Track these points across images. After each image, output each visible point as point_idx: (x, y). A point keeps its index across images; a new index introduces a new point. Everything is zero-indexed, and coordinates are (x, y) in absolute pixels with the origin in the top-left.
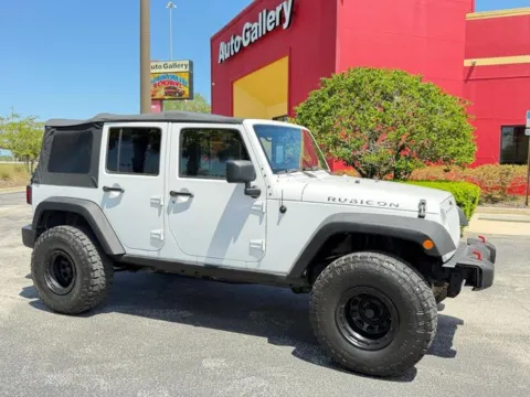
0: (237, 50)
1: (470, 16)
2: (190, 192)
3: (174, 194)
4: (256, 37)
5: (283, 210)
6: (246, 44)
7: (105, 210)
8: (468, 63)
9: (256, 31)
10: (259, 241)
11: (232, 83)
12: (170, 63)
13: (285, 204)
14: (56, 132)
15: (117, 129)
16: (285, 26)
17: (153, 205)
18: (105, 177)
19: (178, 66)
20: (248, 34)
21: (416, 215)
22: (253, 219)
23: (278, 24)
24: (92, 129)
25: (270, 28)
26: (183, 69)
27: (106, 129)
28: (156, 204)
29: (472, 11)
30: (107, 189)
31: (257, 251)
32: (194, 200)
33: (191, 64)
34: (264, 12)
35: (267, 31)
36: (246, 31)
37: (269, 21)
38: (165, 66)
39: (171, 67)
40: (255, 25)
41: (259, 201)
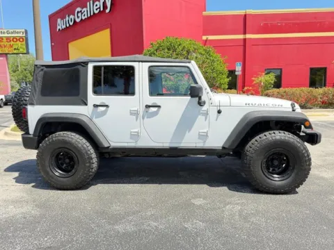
0: (71, 24)
1: (205, 13)
2: (159, 104)
3: (148, 107)
4: (86, 17)
5: (219, 112)
6: (78, 20)
7: (94, 120)
8: (204, 38)
9: (85, 13)
10: (205, 131)
11: (68, 44)
12: (11, 31)
13: (221, 109)
14: (45, 69)
15: (100, 67)
16: (108, 11)
17: (131, 114)
18: (92, 98)
19: (17, 33)
20: (80, 14)
21: (291, 110)
22: (201, 118)
23: (102, 9)
24: (79, 67)
25: (96, 12)
26: (21, 35)
27: (90, 67)
28: (135, 114)
29: (205, 11)
30: (96, 106)
31: (204, 136)
32: (161, 109)
33: (26, 32)
34: (91, 2)
35: (94, 13)
36: (78, 12)
37: (95, 8)
38: (8, 32)
39: (12, 33)
40: (85, 9)
41: (205, 108)
